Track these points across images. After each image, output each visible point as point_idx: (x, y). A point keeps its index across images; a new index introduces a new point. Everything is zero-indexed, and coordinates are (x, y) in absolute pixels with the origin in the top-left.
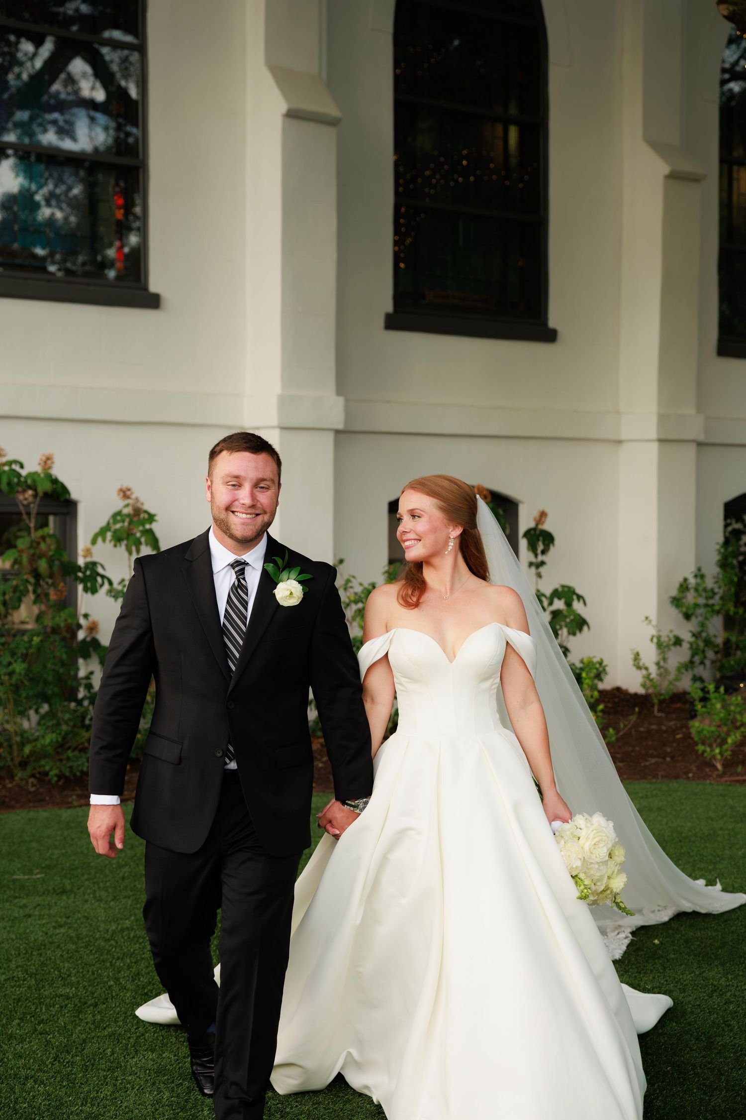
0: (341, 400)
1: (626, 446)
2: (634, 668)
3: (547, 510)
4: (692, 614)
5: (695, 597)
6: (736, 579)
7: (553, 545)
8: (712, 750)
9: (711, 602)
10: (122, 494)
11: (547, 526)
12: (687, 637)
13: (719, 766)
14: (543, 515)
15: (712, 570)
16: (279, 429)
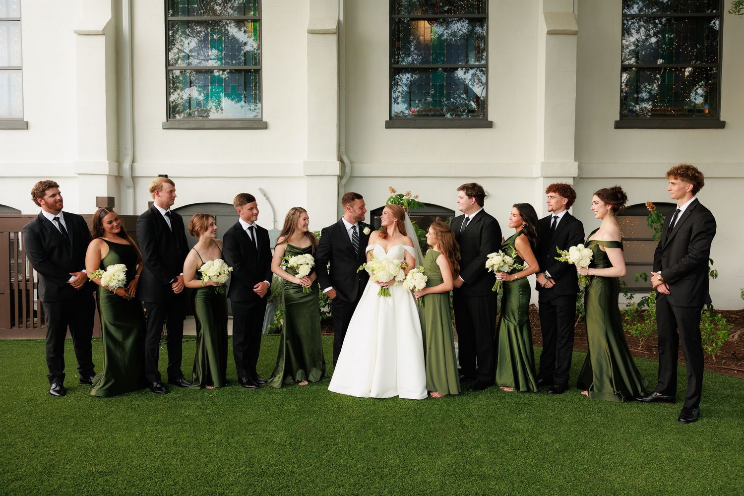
0: (576, 162)
13: (714, 359)
16: (542, 178)
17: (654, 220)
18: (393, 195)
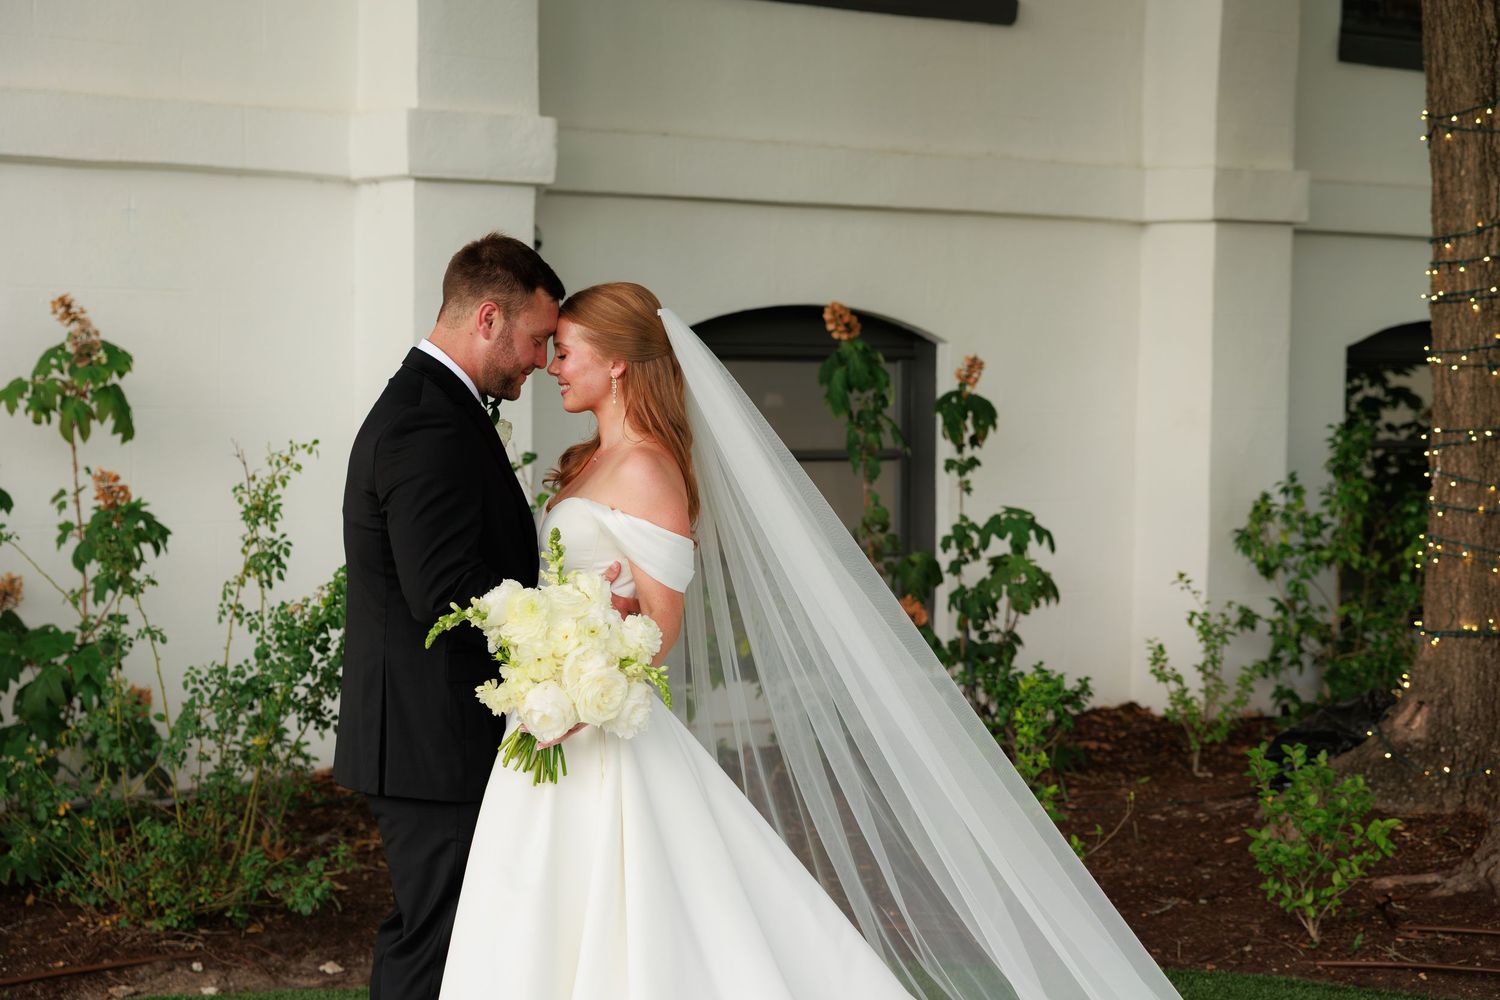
0: (549, 124)
1: (1154, 230)
2: (1154, 678)
3: (981, 357)
4: (1277, 566)
5: (1284, 532)
6: (1365, 498)
7: (995, 426)
8: (1300, 896)
9: (1316, 541)
10: (62, 310)
11: (982, 389)
12: (1266, 610)
13: (1313, 933)
14: (975, 365)
15: (1318, 479)
16: (411, 184)
17: (852, 380)
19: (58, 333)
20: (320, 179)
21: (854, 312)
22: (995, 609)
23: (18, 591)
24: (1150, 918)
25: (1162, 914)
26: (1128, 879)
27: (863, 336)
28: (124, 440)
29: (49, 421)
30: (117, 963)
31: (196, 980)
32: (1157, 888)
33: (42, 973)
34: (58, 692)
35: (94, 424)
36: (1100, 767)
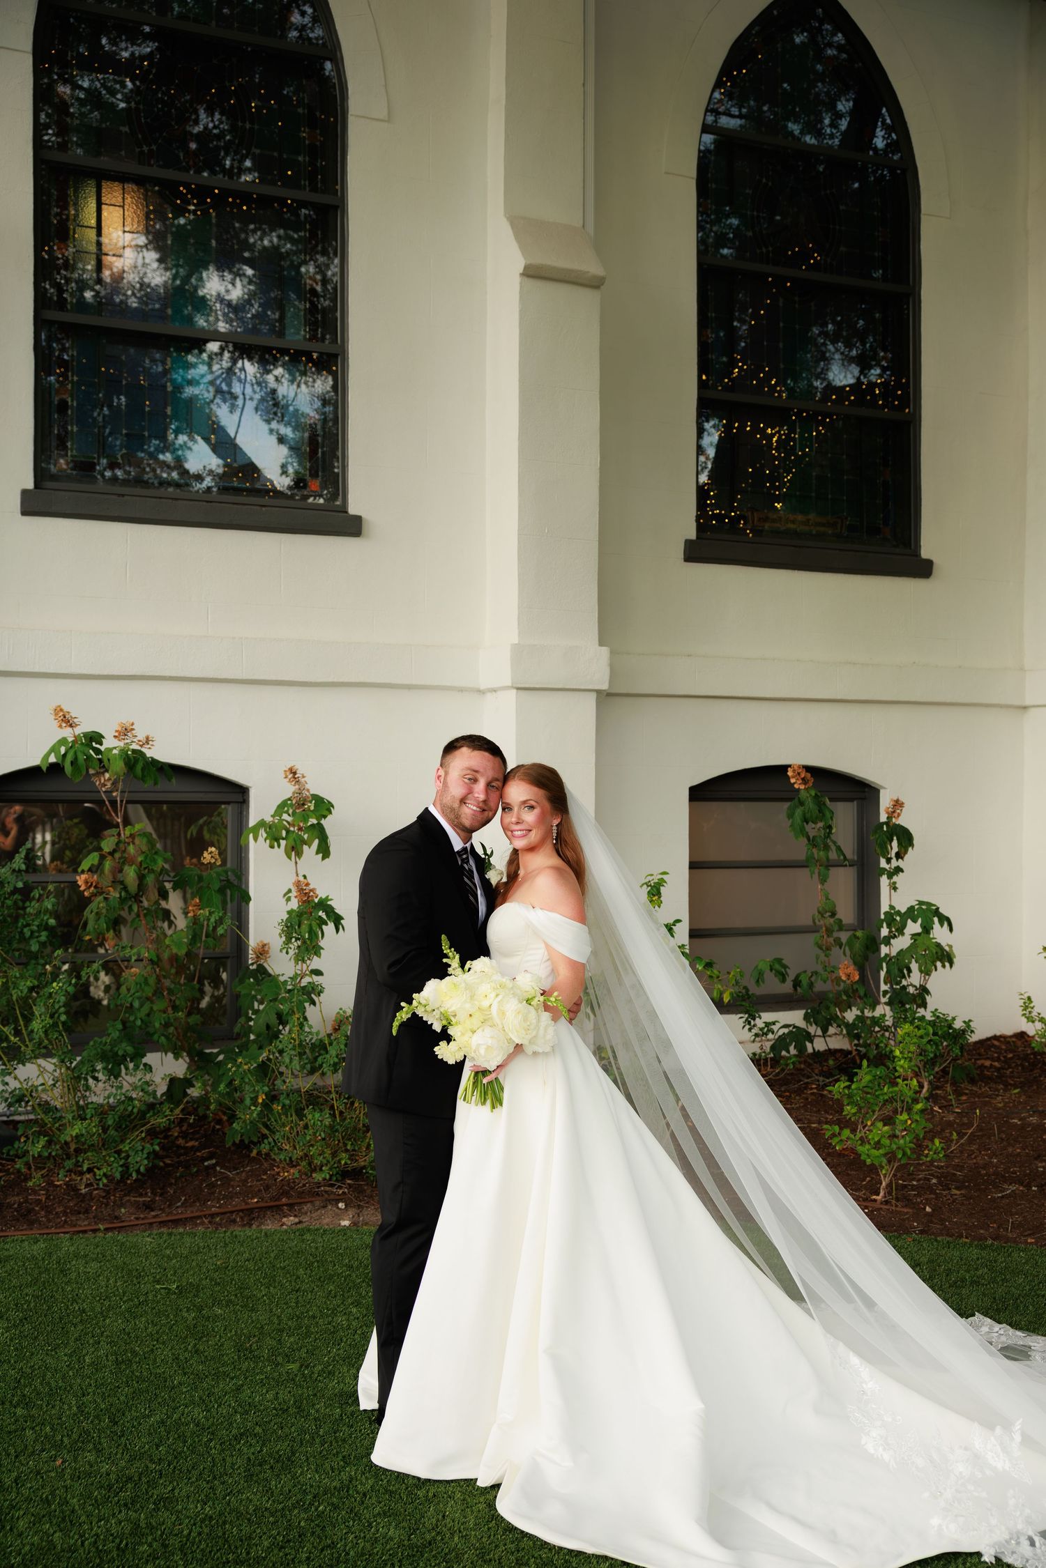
0: (605, 649)
2: (1029, 1018)
3: (902, 799)
7: (913, 846)
10: (291, 776)
11: (903, 820)
14: (898, 804)
16: (515, 691)
17: (808, 816)
18: (68, 734)
19: (287, 790)
20: (461, 690)
21: (808, 769)
22: (909, 971)
23: (267, 952)
24: (993, 1199)
25: (1002, 1197)
26: (984, 1168)
27: (814, 786)
28: (323, 858)
29: (279, 846)
30: (291, 1201)
31: (340, 1215)
32: (1003, 1176)
33: (244, 1207)
34: (273, 1020)
35: (305, 847)
36: (987, 1080)
